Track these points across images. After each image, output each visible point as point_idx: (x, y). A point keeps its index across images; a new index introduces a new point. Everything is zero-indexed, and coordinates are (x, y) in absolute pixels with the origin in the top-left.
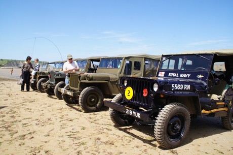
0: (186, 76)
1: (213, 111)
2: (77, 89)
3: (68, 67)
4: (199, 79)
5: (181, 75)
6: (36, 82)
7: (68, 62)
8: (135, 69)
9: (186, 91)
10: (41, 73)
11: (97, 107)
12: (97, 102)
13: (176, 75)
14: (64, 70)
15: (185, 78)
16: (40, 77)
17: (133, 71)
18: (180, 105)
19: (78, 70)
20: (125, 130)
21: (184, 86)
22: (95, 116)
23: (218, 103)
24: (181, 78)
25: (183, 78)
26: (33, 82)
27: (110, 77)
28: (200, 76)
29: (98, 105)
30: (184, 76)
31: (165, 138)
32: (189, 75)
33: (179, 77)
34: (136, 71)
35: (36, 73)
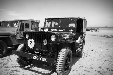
0: (62, 31)
4: (71, 32)
5: (59, 30)
11: (3, 54)
12: (3, 51)
13: (55, 30)
15: (62, 32)
17: (25, 29)
20: (29, 69)
22: (3, 61)
24: (59, 31)
25: (61, 31)
27: (11, 33)
28: (71, 30)
29: (4, 52)
30: (61, 30)
32: (64, 30)
33: (58, 31)
34: (27, 29)
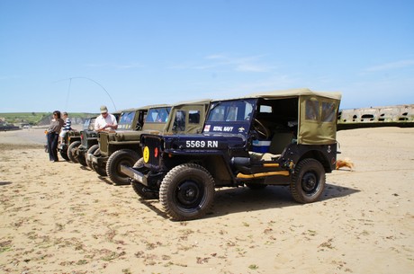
0: (229, 130)
1: (256, 175)
2: (106, 154)
3: (100, 123)
4: (240, 133)
5: (225, 129)
6: (65, 148)
7: (101, 116)
8: (190, 122)
9: (210, 148)
10: (72, 134)
13: (220, 128)
14: (96, 128)
16: (72, 140)
17: (188, 125)
18: (192, 166)
19: (116, 128)
21: (206, 144)
23: (265, 165)
24: (225, 132)
26: (61, 148)
28: (242, 129)
30: (227, 129)
31: (170, 206)
32: (232, 128)
33: (223, 132)
34: (193, 125)
35: (67, 133)
